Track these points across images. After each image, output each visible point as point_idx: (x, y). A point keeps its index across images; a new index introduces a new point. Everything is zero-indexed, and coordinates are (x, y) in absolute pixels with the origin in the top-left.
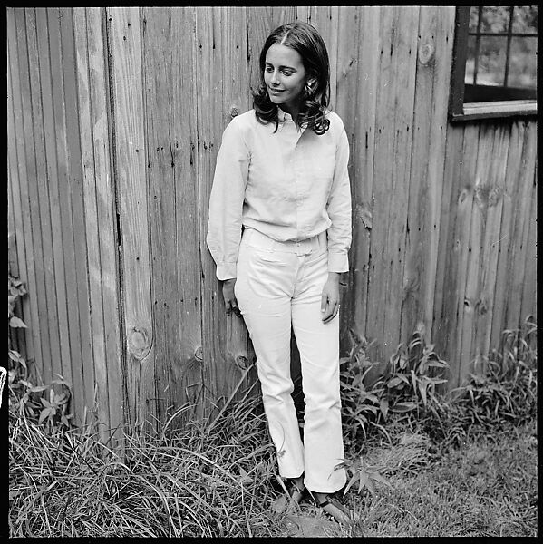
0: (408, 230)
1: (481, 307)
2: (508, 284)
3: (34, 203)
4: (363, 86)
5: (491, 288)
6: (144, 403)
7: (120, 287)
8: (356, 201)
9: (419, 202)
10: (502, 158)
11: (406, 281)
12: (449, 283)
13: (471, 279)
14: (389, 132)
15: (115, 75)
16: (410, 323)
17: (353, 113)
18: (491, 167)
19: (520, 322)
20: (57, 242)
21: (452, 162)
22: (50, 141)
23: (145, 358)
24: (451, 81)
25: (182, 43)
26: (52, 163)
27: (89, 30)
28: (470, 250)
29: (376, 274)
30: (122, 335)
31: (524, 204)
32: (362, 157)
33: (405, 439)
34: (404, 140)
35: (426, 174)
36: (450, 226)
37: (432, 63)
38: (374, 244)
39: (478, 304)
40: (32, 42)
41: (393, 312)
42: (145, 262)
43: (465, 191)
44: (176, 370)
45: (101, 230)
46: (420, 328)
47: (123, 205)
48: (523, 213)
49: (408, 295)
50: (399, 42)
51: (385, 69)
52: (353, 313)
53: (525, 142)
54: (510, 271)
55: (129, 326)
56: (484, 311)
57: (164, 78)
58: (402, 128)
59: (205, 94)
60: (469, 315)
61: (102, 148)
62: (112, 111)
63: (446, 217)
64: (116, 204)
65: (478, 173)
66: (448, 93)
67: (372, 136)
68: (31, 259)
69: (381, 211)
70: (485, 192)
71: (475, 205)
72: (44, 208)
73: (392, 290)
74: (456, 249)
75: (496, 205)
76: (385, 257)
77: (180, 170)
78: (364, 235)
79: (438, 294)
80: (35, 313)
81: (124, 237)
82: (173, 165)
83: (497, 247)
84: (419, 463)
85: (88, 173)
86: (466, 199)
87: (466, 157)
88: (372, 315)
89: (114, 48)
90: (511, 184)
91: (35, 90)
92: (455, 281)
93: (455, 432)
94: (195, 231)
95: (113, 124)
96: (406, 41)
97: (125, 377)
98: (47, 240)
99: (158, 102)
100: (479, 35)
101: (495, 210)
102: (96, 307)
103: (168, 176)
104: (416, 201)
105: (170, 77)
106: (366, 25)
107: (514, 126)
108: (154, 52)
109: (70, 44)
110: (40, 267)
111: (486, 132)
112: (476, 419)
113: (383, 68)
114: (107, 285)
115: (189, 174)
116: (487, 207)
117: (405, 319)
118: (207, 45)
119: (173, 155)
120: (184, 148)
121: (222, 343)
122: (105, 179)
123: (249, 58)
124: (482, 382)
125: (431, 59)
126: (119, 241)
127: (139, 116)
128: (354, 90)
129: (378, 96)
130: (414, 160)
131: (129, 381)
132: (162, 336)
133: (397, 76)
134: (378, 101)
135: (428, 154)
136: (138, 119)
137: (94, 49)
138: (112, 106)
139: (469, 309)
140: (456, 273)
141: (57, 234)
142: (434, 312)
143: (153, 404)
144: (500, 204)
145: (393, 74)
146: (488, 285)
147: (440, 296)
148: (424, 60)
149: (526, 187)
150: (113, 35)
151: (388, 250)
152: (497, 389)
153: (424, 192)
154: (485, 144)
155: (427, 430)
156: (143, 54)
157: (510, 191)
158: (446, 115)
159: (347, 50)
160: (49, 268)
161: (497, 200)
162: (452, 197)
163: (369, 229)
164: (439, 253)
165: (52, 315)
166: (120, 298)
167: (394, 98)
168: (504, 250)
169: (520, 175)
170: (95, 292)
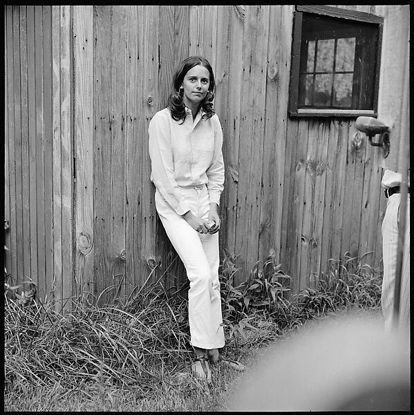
0: (263, 186)
1: (313, 243)
2: (332, 229)
3: (18, 164)
4: (232, 90)
5: (320, 230)
6: (86, 284)
7: (74, 206)
8: (227, 164)
9: (269, 169)
10: (324, 144)
11: (261, 220)
12: (291, 224)
13: (305, 222)
14: (249, 121)
15: (76, 71)
16: (265, 249)
17: (226, 106)
18: (317, 149)
19: (340, 255)
20: (33, 186)
21: (291, 143)
22: (32, 120)
23: (88, 254)
24: (289, 91)
25: (118, 54)
26: (32, 134)
27: (61, 44)
28: (305, 203)
29: (241, 212)
30: (74, 237)
31: (340, 176)
32: (232, 135)
33: (261, 324)
34: (259, 126)
35: (274, 150)
36: (291, 186)
37: (276, 79)
38: (239, 193)
39: (311, 240)
40: (24, 58)
41: (253, 240)
42: (90, 189)
43: (300, 163)
44: (108, 264)
45: (63, 169)
46: (272, 253)
47: (78, 152)
48: (340, 182)
49: (263, 229)
50: (255, 64)
51: (246, 80)
52: (227, 238)
53: (340, 135)
54: (332, 220)
55: (78, 231)
56: (315, 246)
57: (106, 75)
58: (258, 118)
59: (132, 86)
60: (305, 247)
61: (66, 116)
62: (74, 93)
63: (288, 180)
64: (74, 151)
65: (309, 152)
66: (287, 99)
67: (238, 122)
68: (13, 203)
69: (245, 172)
70: (314, 165)
71: (307, 173)
72: (25, 166)
73: (253, 224)
74: (295, 201)
75: (321, 174)
76: (247, 202)
77: (115, 133)
78: (233, 186)
79: (283, 231)
80: (14, 241)
81: (78, 172)
82: (110, 129)
83: (323, 203)
84: (269, 339)
85: (56, 135)
86: (301, 169)
87: (300, 141)
88: (239, 240)
89: (76, 53)
90: (331, 161)
91: (24, 88)
92: (295, 224)
93: (295, 324)
94: (123, 174)
95: (74, 100)
96: (260, 64)
97: (74, 266)
98: (25, 187)
99: (103, 89)
100: (315, 74)
101: (321, 178)
102: (57, 223)
103: (107, 136)
104: (268, 166)
105: (111, 74)
106: (234, 52)
107: (332, 122)
108: (101, 58)
109: (49, 55)
110: (19, 207)
111: (313, 125)
112: (310, 315)
113: (245, 79)
114: (65, 205)
115: (120, 136)
116: (315, 176)
117: (261, 245)
118: (134, 57)
119: (111, 123)
120: (118, 118)
121: (139, 249)
122: (67, 135)
123: (160, 67)
124: (314, 292)
125: (276, 76)
126: (74, 175)
127: (90, 96)
128: (226, 92)
129: (242, 97)
130: (266, 140)
131: (77, 269)
132: (99, 240)
133: (254, 85)
134: (242, 100)
135: (275, 136)
136: (90, 99)
137: (64, 55)
138: (74, 90)
139: (305, 243)
140: (296, 217)
141: (33, 180)
142: (281, 243)
143: (92, 286)
144: (324, 174)
145: (252, 84)
146: (318, 228)
147: (285, 232)
148: (271, 77)
149: (341, 164)
150: (76, 46)
151: (249, 198)
152: (324, 296)
153: (273, 161)
154: (313, 134)
155: (276, 321)
156: (94, 59)
157: (331, 166)
158: (286, 112)
159: (222, 66)
160: (26, 206)
161: (322, 171)
162: (291, 166)
163: (236, 182)
164: (284, 203)
165: (26, 238)
166: (74, 213)
167: (252, 99)
168: (328, 205)
169: (337, 156)
170: (57, 212)
